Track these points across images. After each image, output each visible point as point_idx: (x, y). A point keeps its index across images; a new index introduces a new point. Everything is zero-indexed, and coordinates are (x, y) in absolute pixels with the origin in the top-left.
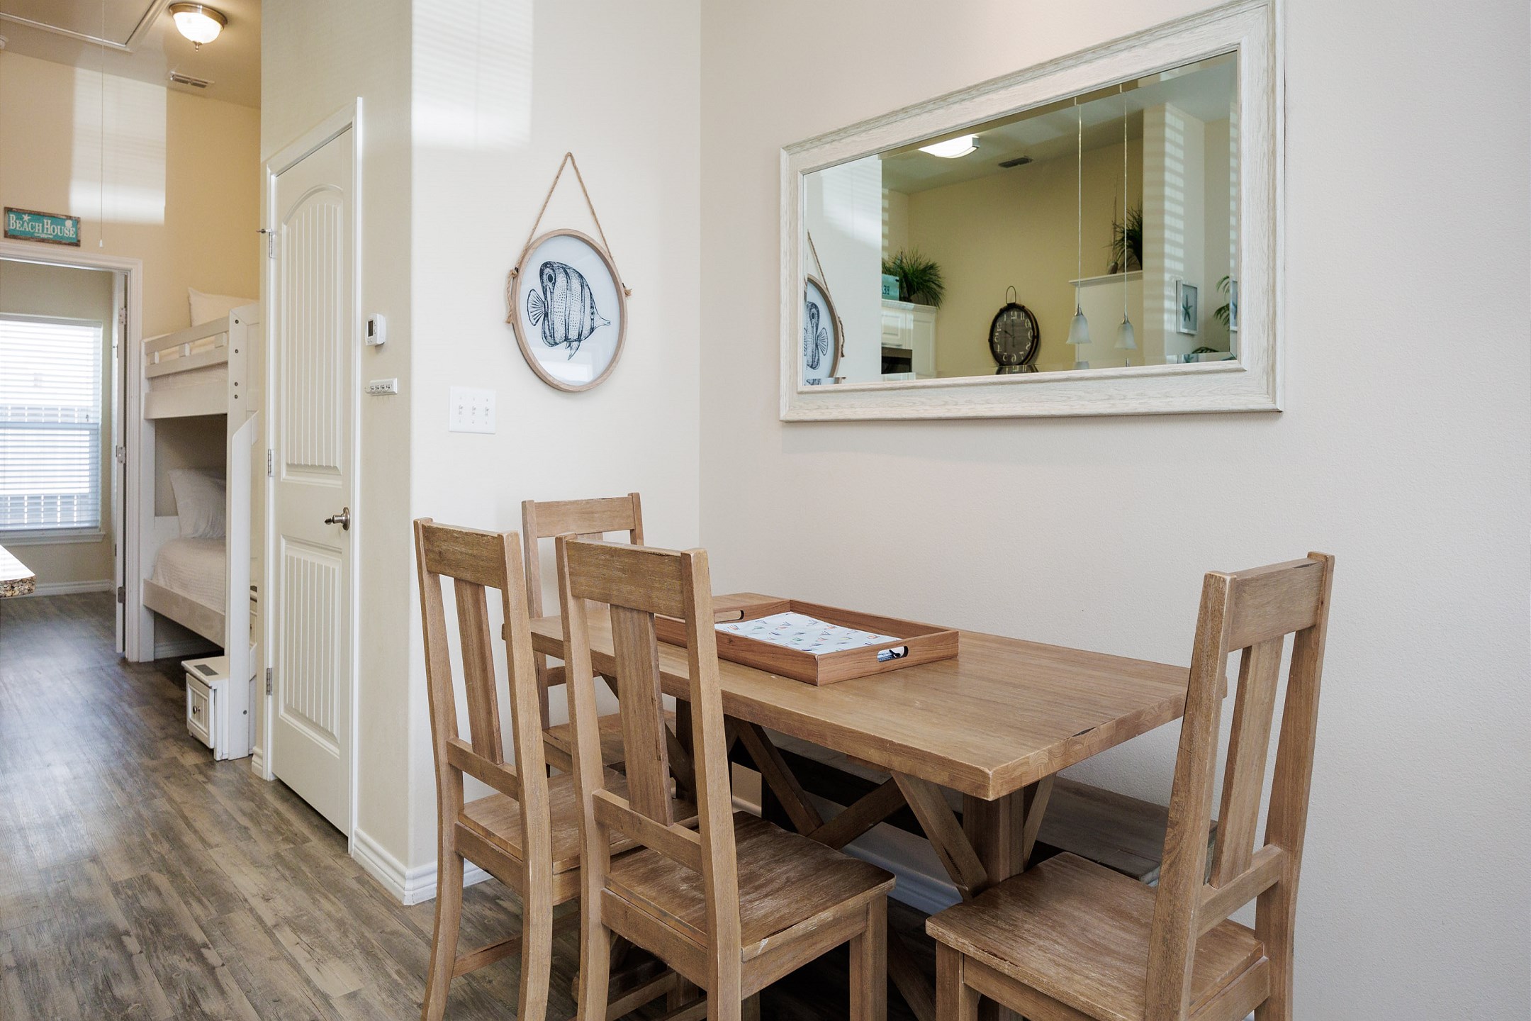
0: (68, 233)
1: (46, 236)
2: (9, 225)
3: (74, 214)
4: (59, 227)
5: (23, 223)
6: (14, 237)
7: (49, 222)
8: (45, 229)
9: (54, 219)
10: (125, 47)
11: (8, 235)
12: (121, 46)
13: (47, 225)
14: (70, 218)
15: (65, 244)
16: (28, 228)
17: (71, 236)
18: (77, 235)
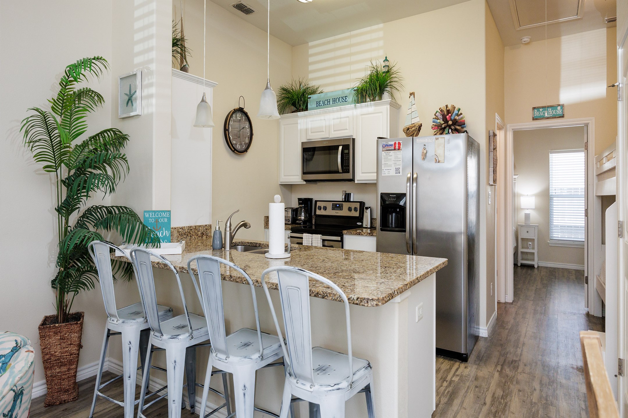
0: (559, 112)
1: (549, 116)
2: (534, 115)
3: (561, 103)
4: (555, 111)
5: (540, 113)
6: (537, 119)
7: (551, 109)
8: (549, 113)
9: (552, 107)
10: (577, 17)
11: (534, 119)
12: (575, 17)
13: (550, 111)
14: (559, 105)
15: (558, 118)
16: (542, 114)
17: (560, 113)
18: (563, 112)
